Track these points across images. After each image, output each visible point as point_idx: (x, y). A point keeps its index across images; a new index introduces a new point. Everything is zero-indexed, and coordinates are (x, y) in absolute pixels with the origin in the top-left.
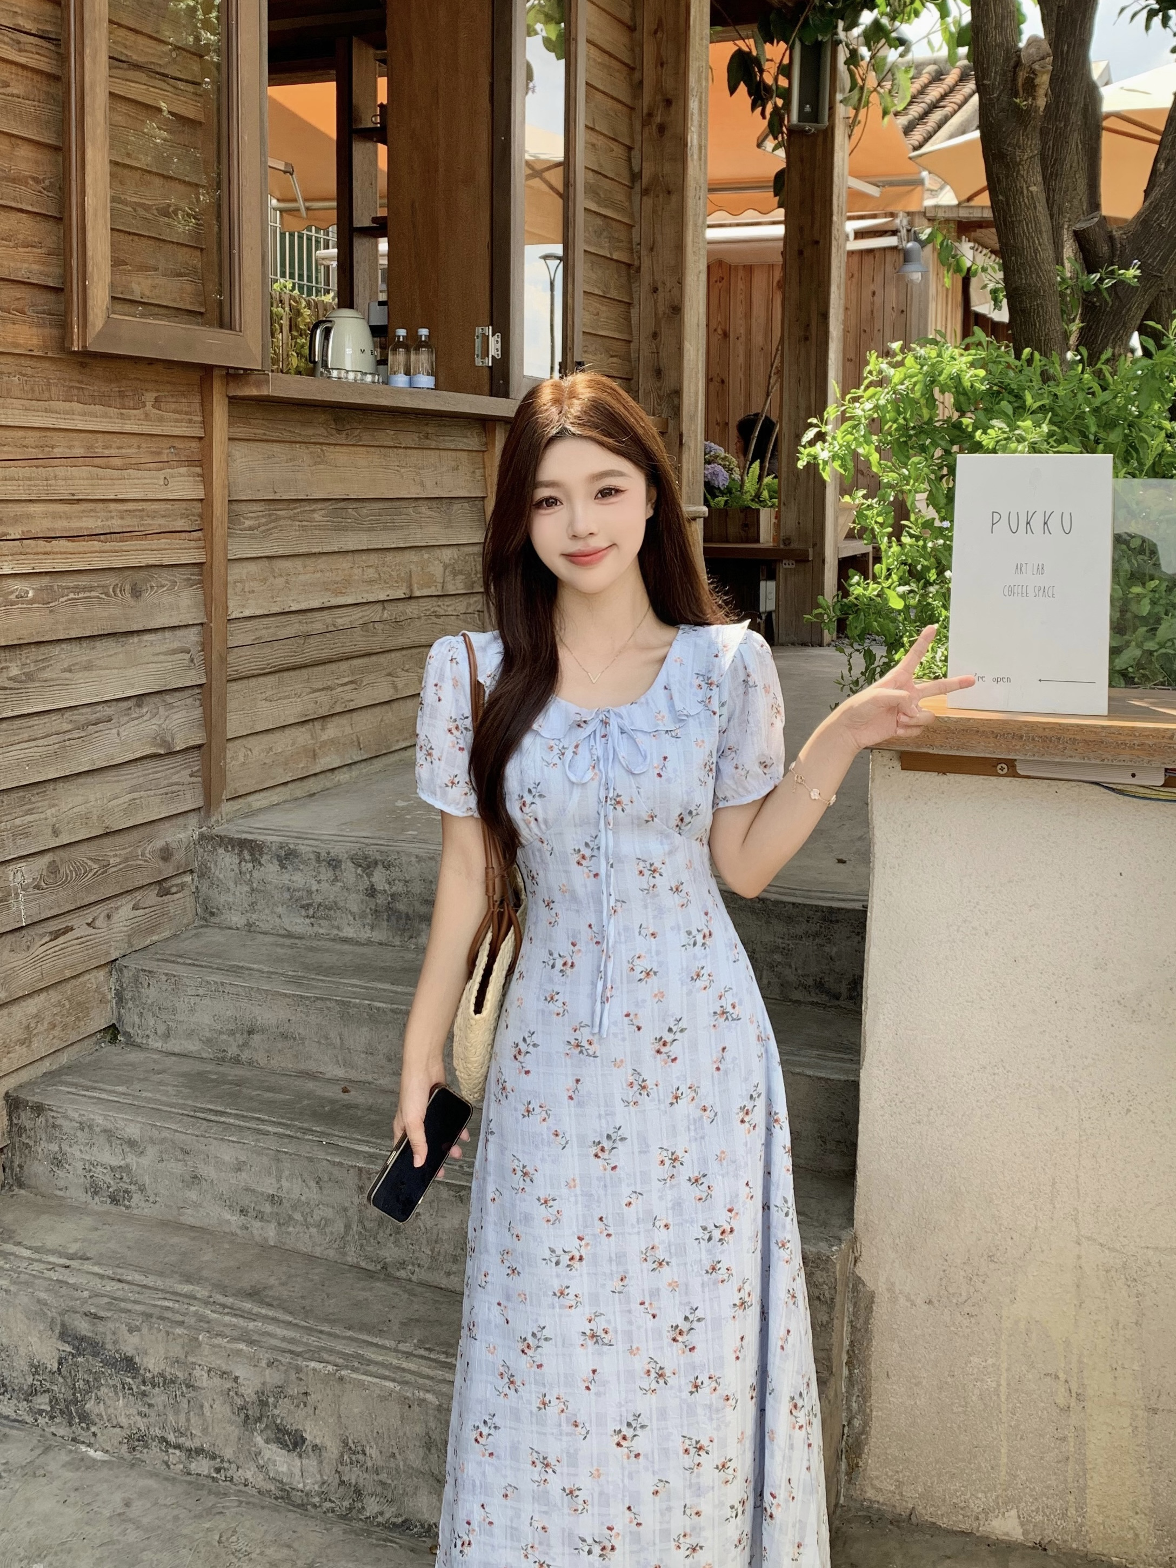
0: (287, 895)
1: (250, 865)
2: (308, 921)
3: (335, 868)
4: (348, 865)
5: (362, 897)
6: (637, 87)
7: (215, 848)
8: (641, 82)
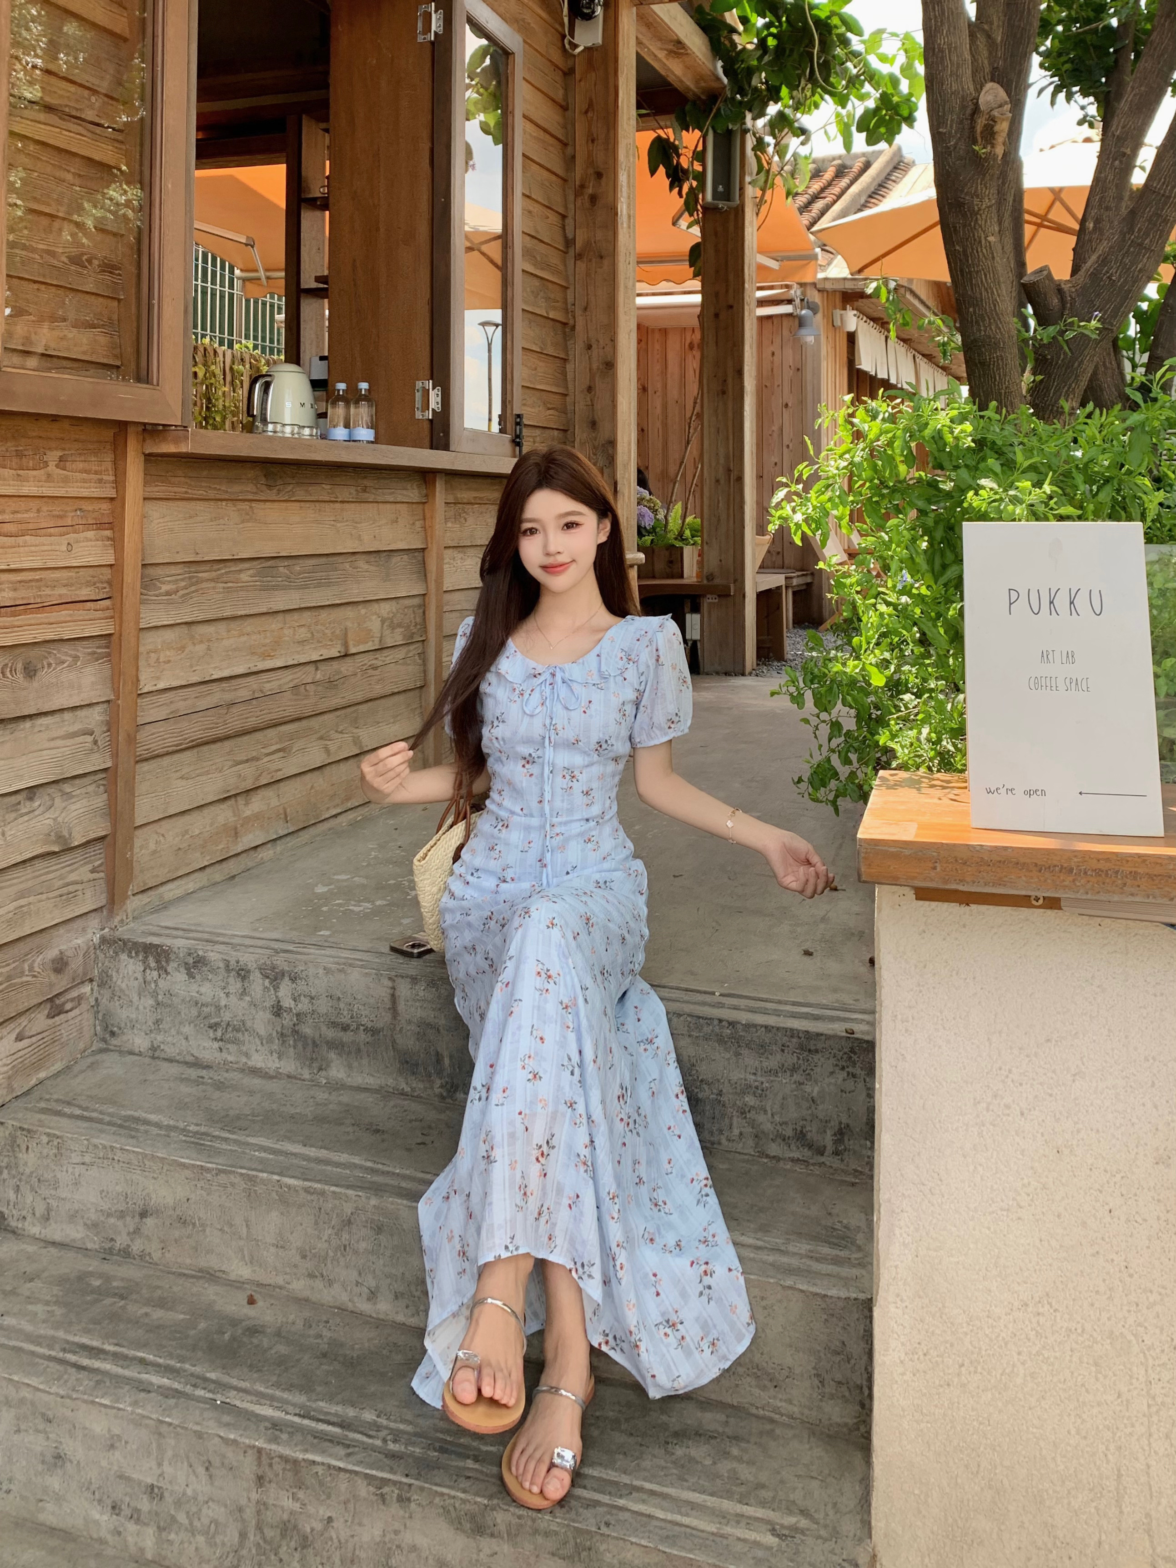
0: (194, 1012)
1: (155, 974)
2: (216, 1045)
3: (244, 978)
4: (256, 976)
5: (268, 1015)
6: (570, 161)
7: (116, 953)
8: (574, 157)
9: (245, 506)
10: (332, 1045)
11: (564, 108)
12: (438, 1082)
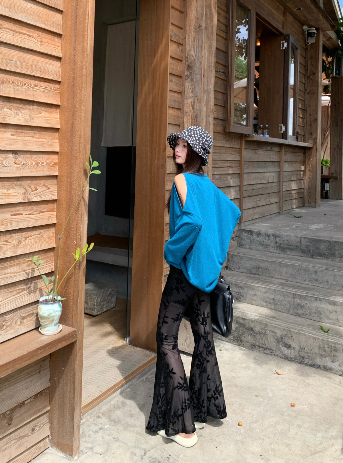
0: (258, 242)
1: (250, 236)
2: (263, 248)
3: (269, 237)
4: (272, 237)
5: (274, 243)
6: (306, 71)
7: (242, 232)
8: (307, 70)
9: (255, 150)
10: (287, 248)
11: (305, 58)
12: (310, 255)
